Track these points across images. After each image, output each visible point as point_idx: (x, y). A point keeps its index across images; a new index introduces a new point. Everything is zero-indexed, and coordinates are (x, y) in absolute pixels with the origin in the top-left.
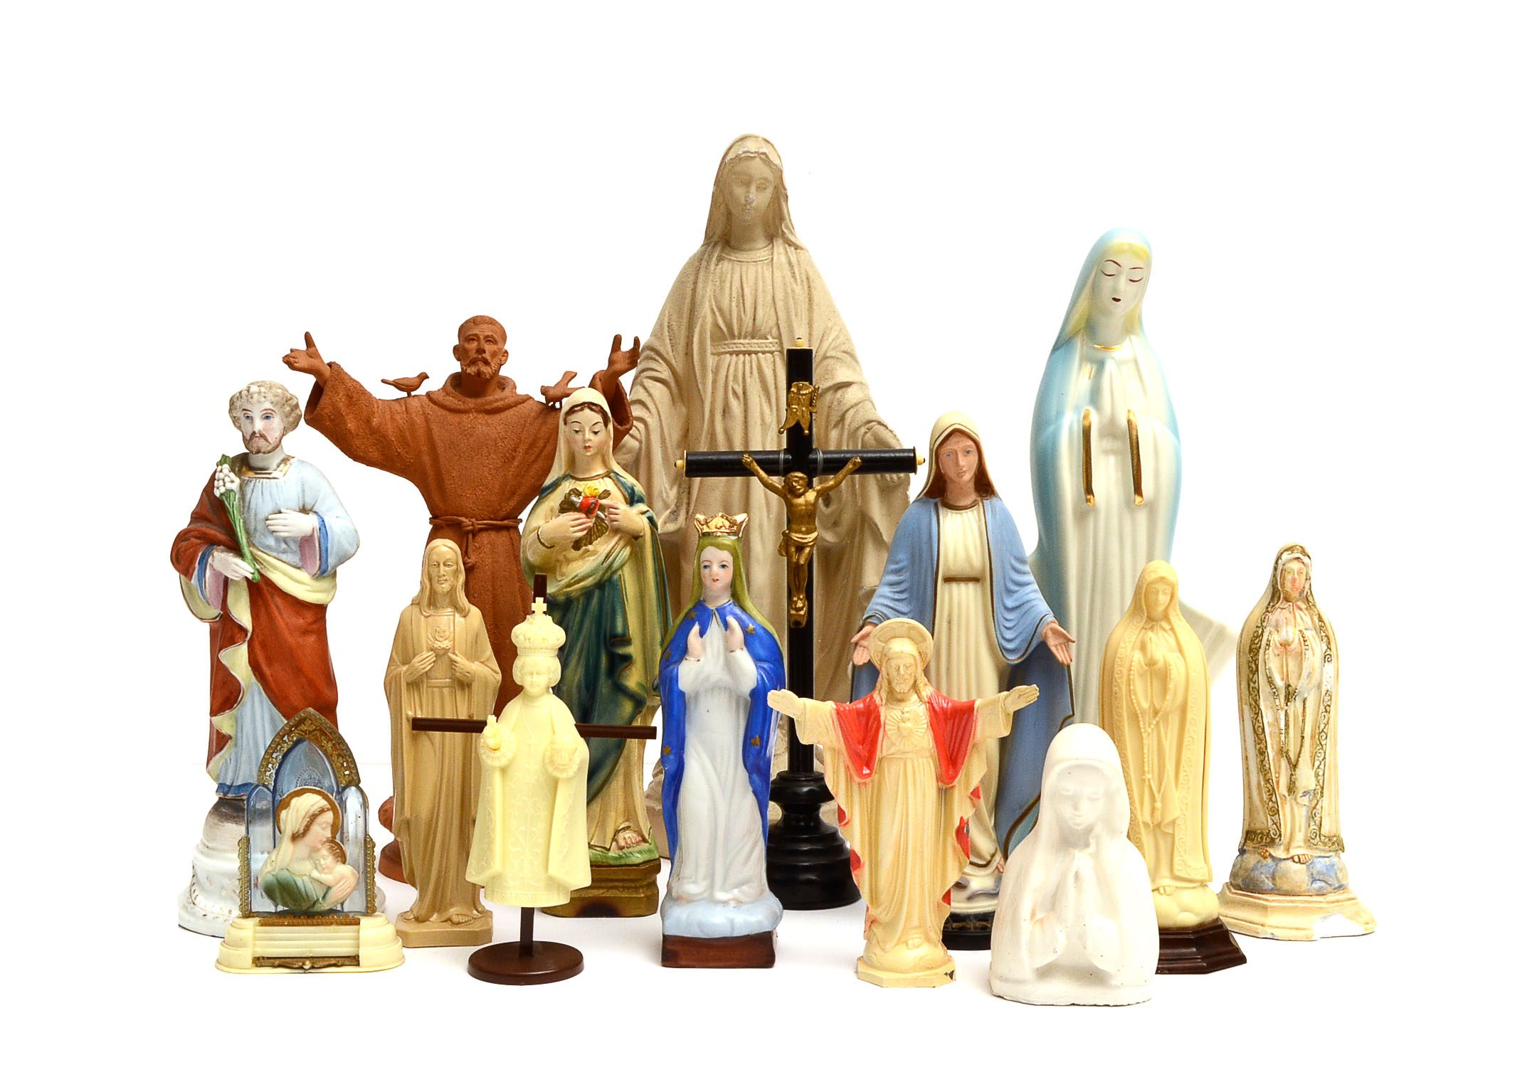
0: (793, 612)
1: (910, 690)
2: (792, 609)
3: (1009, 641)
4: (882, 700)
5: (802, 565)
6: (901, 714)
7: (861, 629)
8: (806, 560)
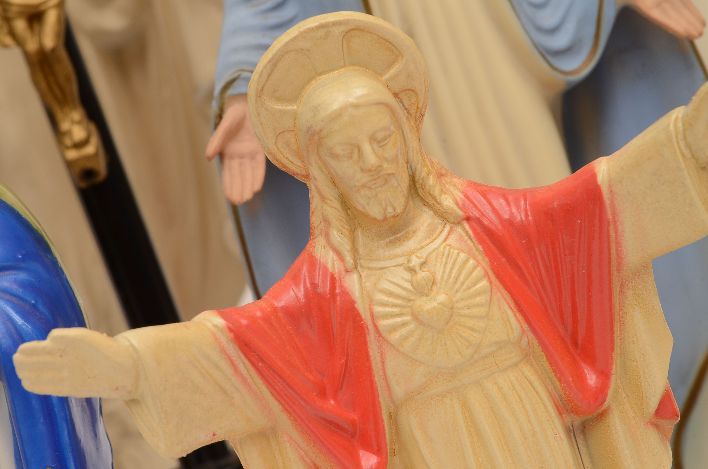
0: (72, 154)
1: (407, 203)
2: (67, 148)
3: (553, 31)
4: (342, 258)
5: (53, 50)
6: (407, 275)
7: (220, 117)
8: (57, 35)
